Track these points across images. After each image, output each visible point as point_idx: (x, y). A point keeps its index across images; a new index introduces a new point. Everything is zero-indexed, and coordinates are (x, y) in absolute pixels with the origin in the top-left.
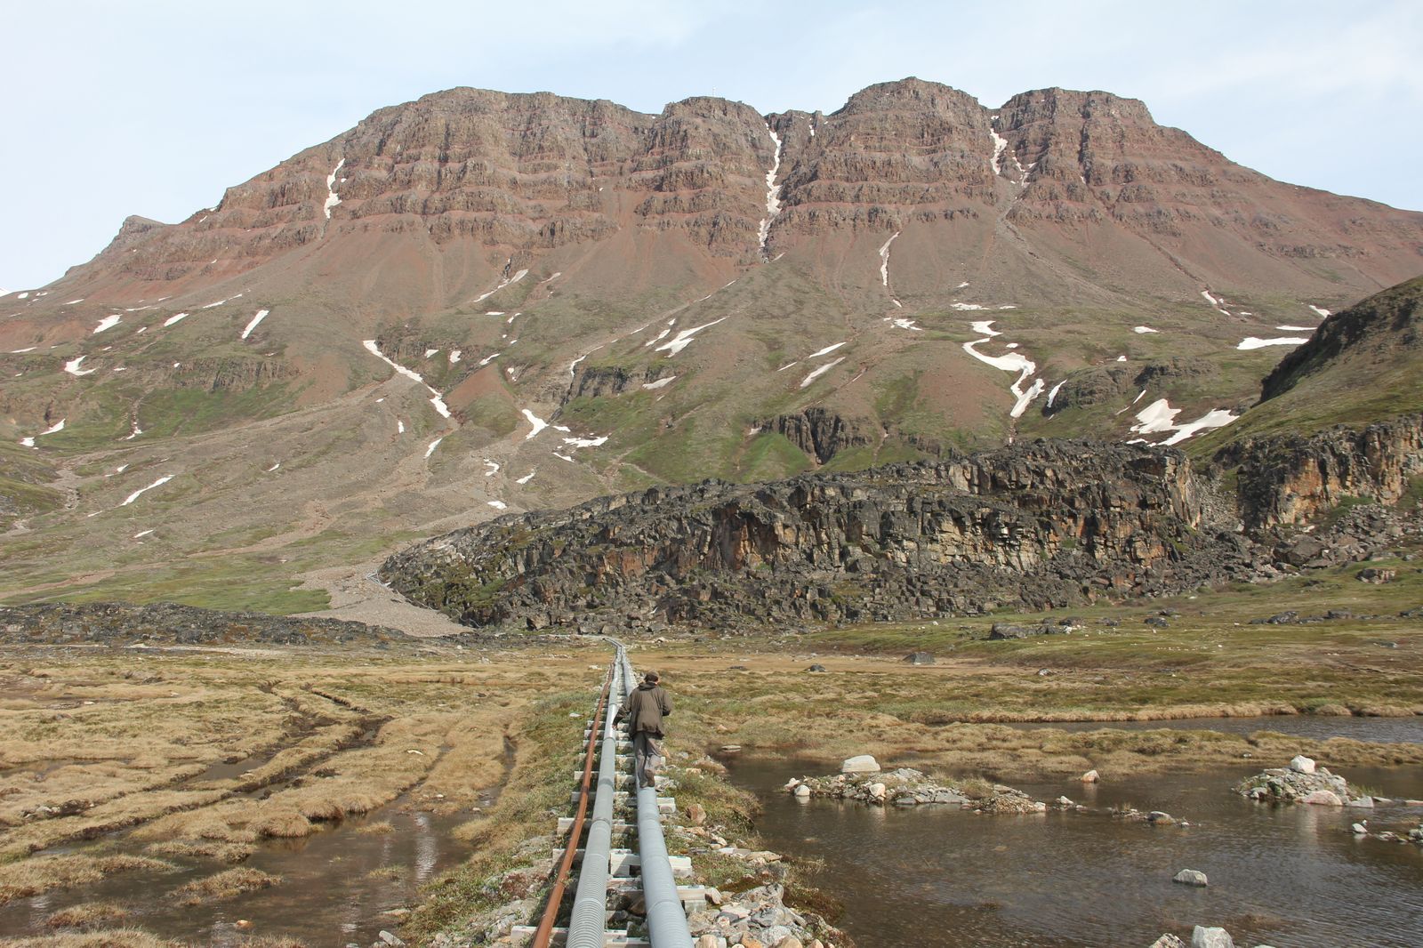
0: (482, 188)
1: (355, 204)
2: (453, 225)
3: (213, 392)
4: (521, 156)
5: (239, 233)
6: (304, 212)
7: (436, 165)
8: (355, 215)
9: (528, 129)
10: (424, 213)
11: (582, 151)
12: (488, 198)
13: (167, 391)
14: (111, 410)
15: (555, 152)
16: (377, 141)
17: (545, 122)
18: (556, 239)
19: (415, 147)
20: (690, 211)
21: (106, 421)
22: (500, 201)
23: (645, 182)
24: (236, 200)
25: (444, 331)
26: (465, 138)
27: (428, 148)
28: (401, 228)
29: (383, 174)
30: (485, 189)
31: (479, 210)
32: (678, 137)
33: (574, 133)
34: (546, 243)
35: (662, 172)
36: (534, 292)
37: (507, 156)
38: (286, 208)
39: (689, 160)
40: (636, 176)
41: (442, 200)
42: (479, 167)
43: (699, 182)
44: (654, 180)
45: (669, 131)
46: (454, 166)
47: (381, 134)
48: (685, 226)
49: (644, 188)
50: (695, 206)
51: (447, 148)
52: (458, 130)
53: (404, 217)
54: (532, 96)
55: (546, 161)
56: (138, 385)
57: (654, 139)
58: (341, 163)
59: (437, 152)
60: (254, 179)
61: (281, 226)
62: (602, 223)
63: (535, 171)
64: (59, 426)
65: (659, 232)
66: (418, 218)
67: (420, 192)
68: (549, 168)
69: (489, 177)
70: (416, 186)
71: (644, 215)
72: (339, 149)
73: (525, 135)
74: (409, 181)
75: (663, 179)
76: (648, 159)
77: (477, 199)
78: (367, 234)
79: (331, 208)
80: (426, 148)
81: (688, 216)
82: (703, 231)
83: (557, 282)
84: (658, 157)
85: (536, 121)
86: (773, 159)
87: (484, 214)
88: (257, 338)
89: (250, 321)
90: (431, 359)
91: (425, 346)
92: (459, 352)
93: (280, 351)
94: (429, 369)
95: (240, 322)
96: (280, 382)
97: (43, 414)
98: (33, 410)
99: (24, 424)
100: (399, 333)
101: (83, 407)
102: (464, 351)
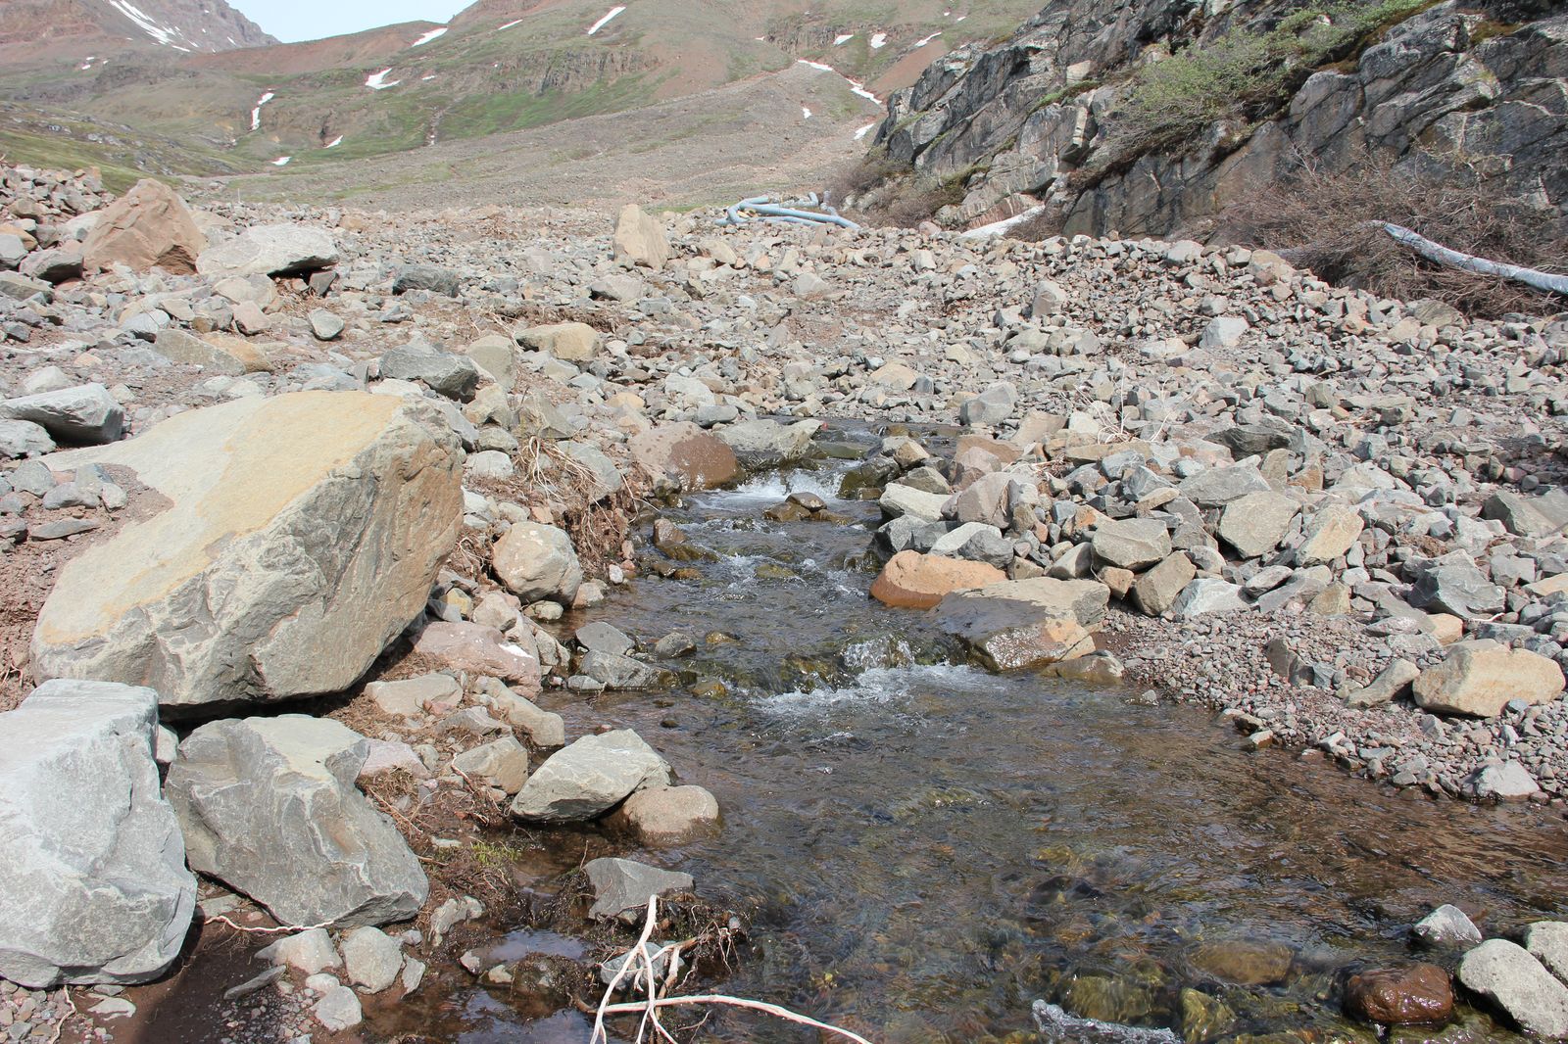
3: (540, 95)
13: (481, 98)
14: (403, 121)
21: (394, 134)
25: (860, 13)
56: (446, 92)
64: (336, 142)
88: (606, 31)
89: (601, 18)
90: (844, 45)
91: (833, 32)
92: (883, 36)
93: (634, 41)
94: (841, 56)
95: (588, 18)
96: (631, 76)
97: (319, 131)
98: (304, 126)
99: (290, 142)
100: (797, 21)
101: (368, 119)
102: (891, 32)
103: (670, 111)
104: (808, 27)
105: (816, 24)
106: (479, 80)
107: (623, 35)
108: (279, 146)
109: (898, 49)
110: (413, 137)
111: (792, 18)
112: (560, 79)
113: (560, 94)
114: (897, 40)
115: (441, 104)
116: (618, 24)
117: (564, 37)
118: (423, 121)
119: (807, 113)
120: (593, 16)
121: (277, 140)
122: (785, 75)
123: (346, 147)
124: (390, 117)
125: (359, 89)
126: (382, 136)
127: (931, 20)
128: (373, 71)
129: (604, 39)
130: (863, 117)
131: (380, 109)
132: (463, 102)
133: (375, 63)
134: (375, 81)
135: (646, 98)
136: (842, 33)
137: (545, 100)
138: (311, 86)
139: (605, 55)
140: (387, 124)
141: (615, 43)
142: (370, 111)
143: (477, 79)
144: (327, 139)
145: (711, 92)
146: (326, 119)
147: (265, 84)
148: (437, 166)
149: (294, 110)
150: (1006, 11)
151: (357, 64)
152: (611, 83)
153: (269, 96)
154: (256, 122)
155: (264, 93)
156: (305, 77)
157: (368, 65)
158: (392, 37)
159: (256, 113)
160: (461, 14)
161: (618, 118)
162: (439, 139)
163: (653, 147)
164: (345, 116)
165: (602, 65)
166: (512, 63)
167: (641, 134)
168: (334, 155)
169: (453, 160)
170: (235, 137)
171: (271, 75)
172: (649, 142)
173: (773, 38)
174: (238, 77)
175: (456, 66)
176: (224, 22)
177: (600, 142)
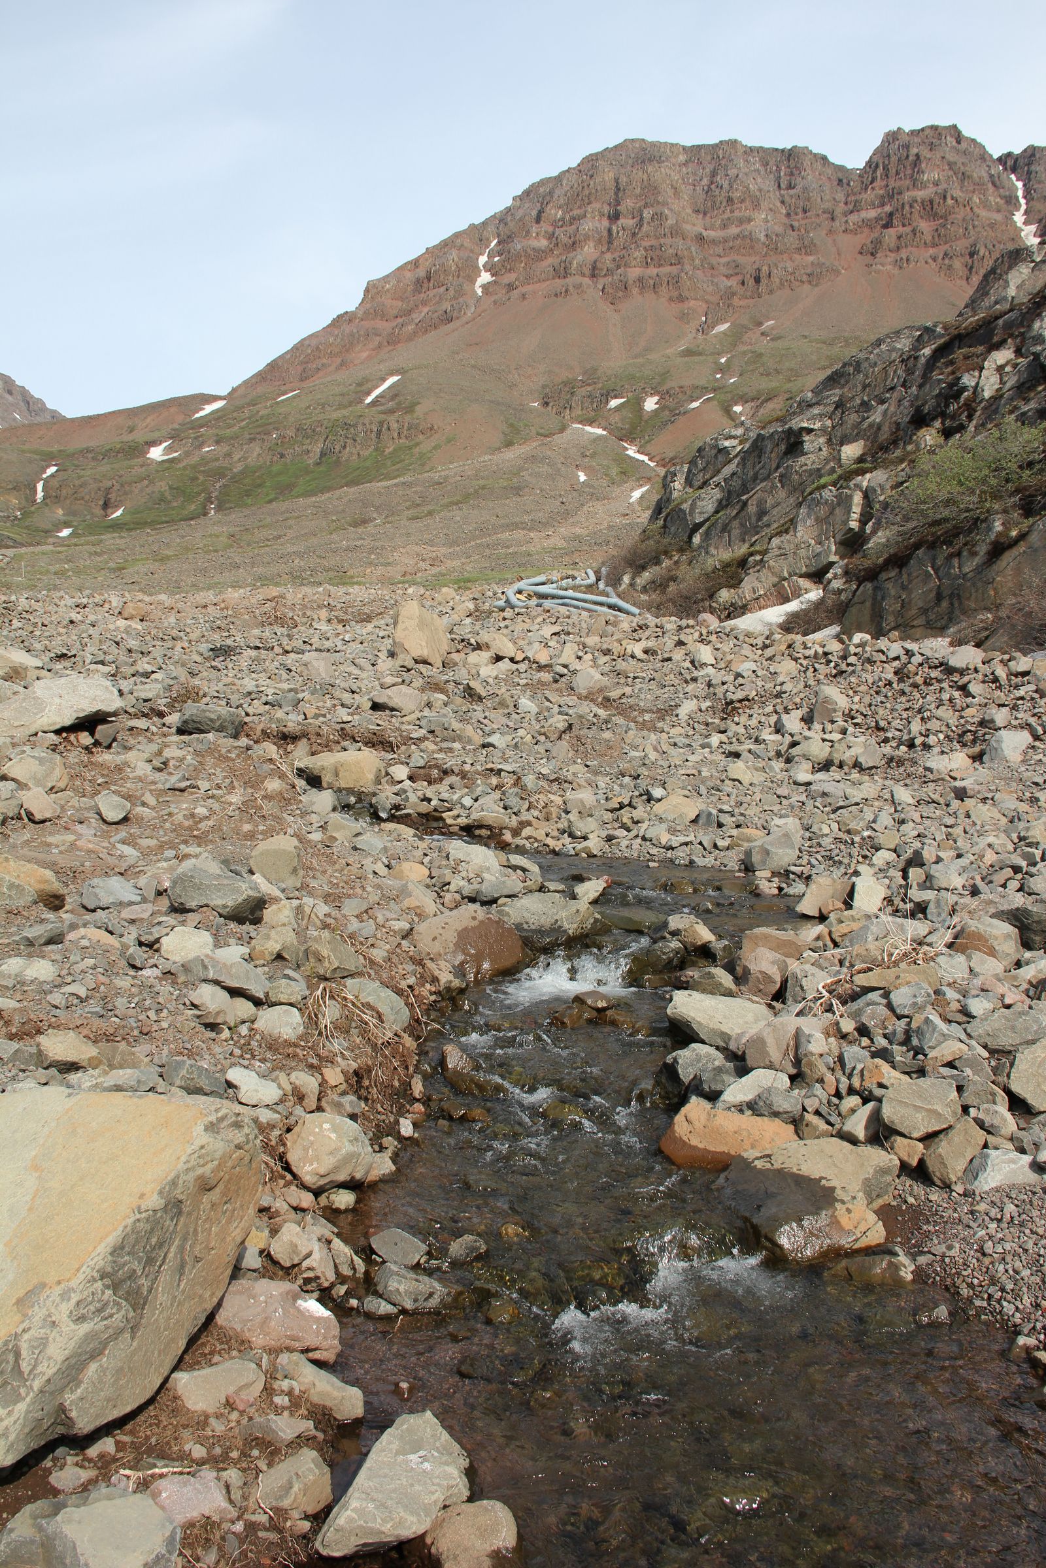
0: (662, 241)
1: (510, 278)
2: (631, 282)
3: (318, 464)
4: (705, 214)
5: (381, 325)
6: (452, 292)
7: (606, 223)
8: (510, 287)
9: (712, 183)
10: (593, 276)
11: (778, 204)
12: (671, 251)
13: (260, 467)
14: (184, 492)
15: (748, 203)
16: (534, 213)
17: (732, 172)
18: (763, 287)
19: (580, 207)
20: (934, 245)
21: (175, 504)
22: (686, 253)
23: (868, 224)
24: (378, 293)
25: (633, 377)
26: (638, 191)
27: (596, 205)
28: (566, 291)
29: (543, 243)
30: (668, 241)
31: (660, 266)
32: (907, 163)
33: (768, 184)
34: (749, 294)
35: (888, 209)
36: (745, 338)
37: (689, 211)
38: (431, 293)
39: (924, 186)
40: (853, 218)
41: (614, 260)
42: (659, 217)
43: (941, 211)
44: (877, 219)
45: (894, 159)
46: (627, 222)
47: (538, 205)
48: (930, 261)
49: (866, 230)
50: (939, 237)
51: (618, 204)
52: (629, 183)
53: (570, 280)
54: (714, 147)
55: (737, 214)
56: (226, 463)
57: (875, 171)
58: (495, 242)
59: (606, 209)
60: (398, 269)
61: (426, 310)
62: (821, 265)
63: (724, 226)
64: (119, 513)
65: (896, 271)
66: (587, 281)
67: (588, 252)
68: (741, 221)
69: (671, 227)
70: (582, 248)
71: (872, 254)
72: (491, 228)
73: (709, 189)
74: (574, 243)
75: (891, 215)
76: (869, 195)
77: (658, 252)
78: (526, 302)
79: (483, 287)
80: (593, 205)
81: (931, 251)
82: (957, 264)
83: (772, 328)
84: (882, 192)
85: (721, 173)
86: (1017, 198)
87: (667, 269)
88: (382, 400)
89: (377, 387)
90: (618, 408)
91: (607, 395)
92: (656, 399)
93: (410, 409)
94: (615, 419)
95: (364, 388)
96: (407, 443)
97: (101, 503)
98: (87, 497)
99: (74, 514)
100: (570, 386)
101: (148, 490)
102: (664, 395)
103: (446, 478)
104: (582, 392)
105: (589, 388)
106: (258, 450)
107: (399, 404)
108: (63, 518)
109: (671, 412)
110: (193, 507)
111: (565, 384)
112: (338, 448)
113: (338, 462)
114: (670, 402)
115: (220, 473)
116: (394, 392)
117: (341, 406)
118: (203, 491)
119: (582, 477)
120: (369, 385)
121: (60, 512)
122: (559, 439)
123: (128, 518)
124: (171, 488)
125: (140, 460)
126: (163, 506)
127: (703, 382)
128: (154, 443)
129: (380, 408)
130: (638, 480)
131: (161, 480)
132: (242, 472)
133: (156, 435)
134: (156, 453)
135: (423, 465)
136: (616, 397)
137: (322, 468)
138: (94, 459)
139: (381, 423)
140: (167, 494)
141: (391, 411)
142: (152, 482)
143: (256, 449)
144: (109, 511)
145: (487, 457)
146: (108, 490)
147: (49, 458)
148: (217, 537)
149: (77, 483)
150: (778, 372)
151: (139, 436)
152: (387, 451)
153: (53, 469)
154: (40, 495)
155: (48, 466)
156: (88, 450)
157: (148, 438)
158: (172, 410)
159: (40, 486)
160: (239, 386)
161: (396, 485)
162: (219, 509)
163: (430, 513)
164: (127, 488)
165: (379, 433)
166: (290, 433)
167: (418, 500)
168: (117, 526)
169: (232, 529)
170: (20, 509)
171: (55, 448)
172: (426, 509)
173: (547, 404)
174: (23, 451)
175: (235, 437)
176: (10, 398)
177: (377, 509)
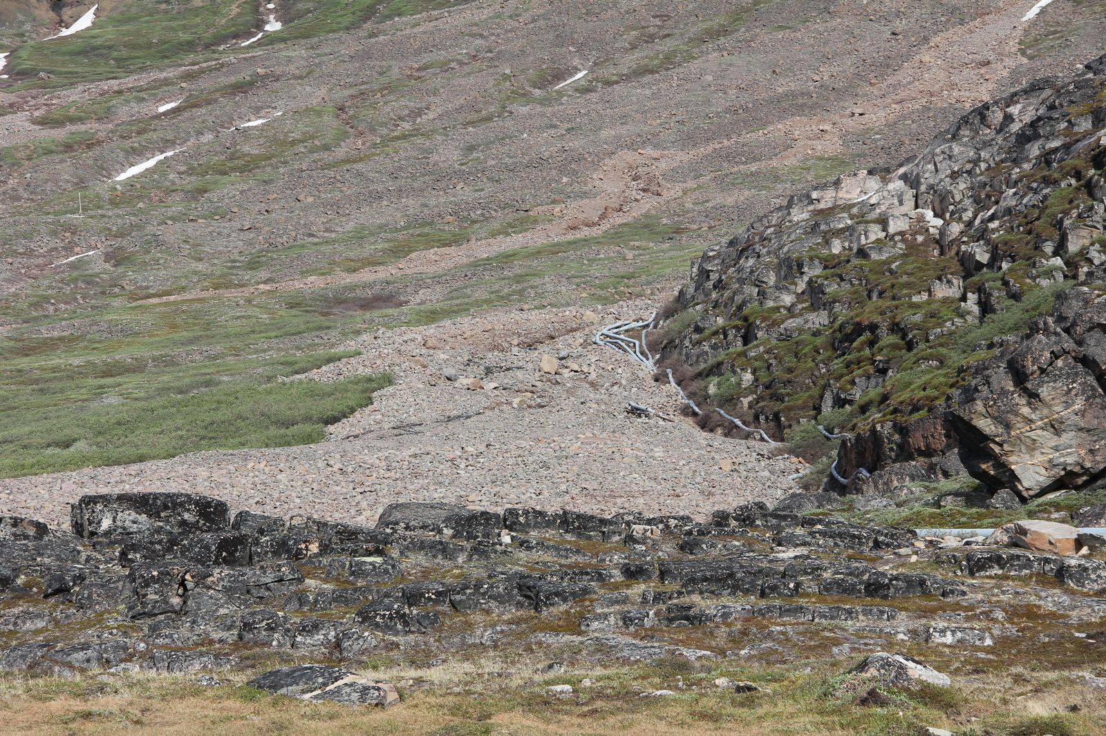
64: (86, 21)
123: (109, 34)
177: (581, 48)
